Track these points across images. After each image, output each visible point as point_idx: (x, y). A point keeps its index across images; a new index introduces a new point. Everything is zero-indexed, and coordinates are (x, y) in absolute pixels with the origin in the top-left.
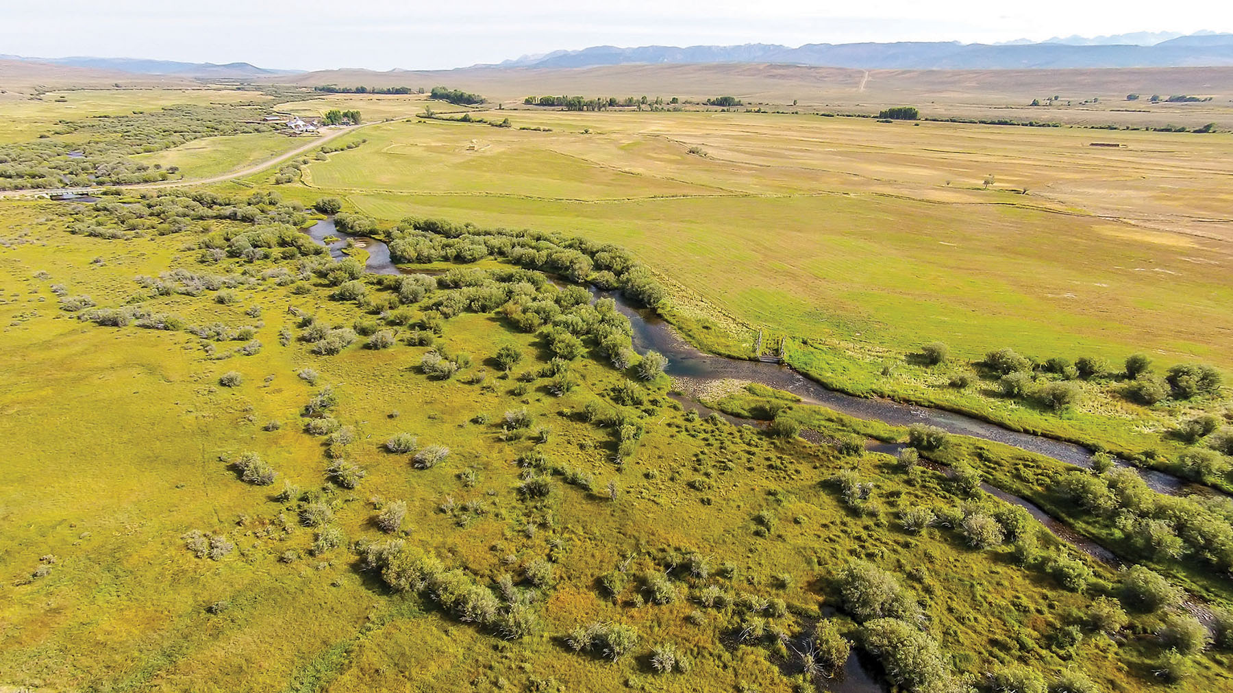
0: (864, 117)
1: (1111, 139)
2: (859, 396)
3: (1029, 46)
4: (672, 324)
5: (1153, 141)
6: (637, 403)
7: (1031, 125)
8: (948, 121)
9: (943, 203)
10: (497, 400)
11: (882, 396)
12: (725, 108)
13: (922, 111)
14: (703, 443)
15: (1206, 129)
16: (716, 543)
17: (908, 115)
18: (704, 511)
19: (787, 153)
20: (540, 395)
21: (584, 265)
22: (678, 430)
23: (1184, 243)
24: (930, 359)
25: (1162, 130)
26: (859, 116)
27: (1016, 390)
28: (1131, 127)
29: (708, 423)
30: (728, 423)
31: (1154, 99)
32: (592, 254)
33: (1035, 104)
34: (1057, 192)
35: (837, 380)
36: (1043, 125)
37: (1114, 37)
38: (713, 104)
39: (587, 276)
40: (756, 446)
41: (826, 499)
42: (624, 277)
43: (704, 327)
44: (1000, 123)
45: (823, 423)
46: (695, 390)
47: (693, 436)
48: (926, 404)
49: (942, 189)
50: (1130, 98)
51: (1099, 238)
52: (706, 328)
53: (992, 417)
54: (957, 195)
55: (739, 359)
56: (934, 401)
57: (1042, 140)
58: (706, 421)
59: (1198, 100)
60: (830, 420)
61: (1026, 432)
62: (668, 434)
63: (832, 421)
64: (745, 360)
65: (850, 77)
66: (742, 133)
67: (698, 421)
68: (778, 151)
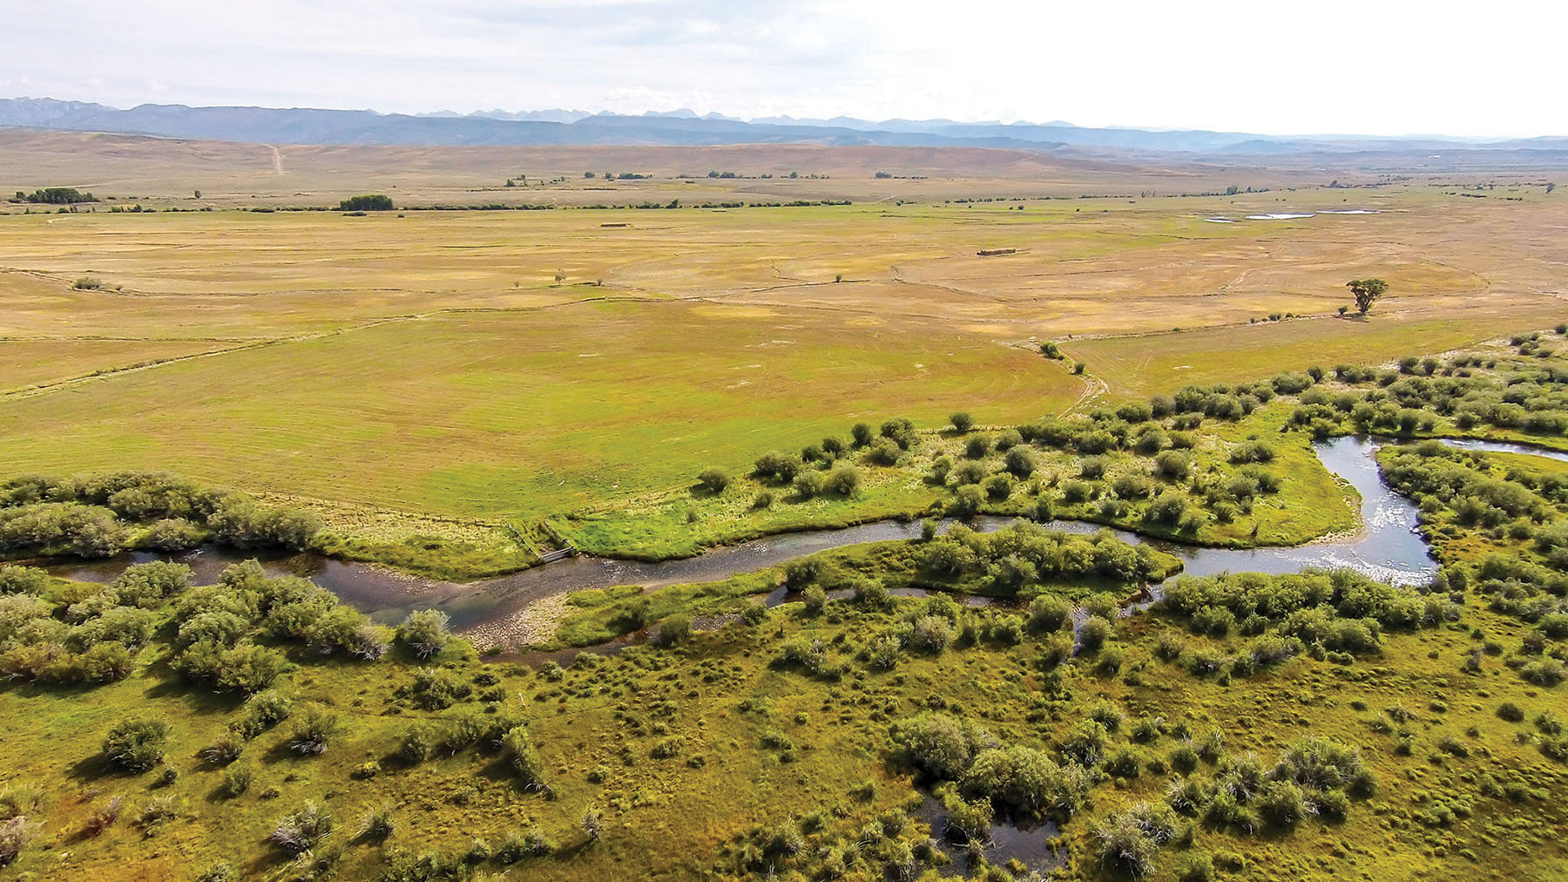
0: (319, 210)
1: (615, 219)
2: (692, 556)
3: (457, 119)
4: (370, 561)
5: (649, 219)
6: (462, 694)
7: (526, 208)
8: (432, 209)
9: (533, 309)
10: (198, 828)
11: (711, 545)
12: (67, 207)
13: (396, 199)
14: (607, 698)
15: (674, 205)
16: (764, 801)
17: (380, 204)
18: (708, 776)
19: (262, 271)
20: (284, 768)
21: (101, 523)
22: (558, 699)
23: (766, 314)
24: (712, 486)
25: (641, 208)
26: (311, 209)
27: (814, 489)
28: (618, 206)
29: (581, 669)
30: (604, 657)
31: (608, 176)
32: (101, 498)
33: (510, 184)
34: (623, 279)
35: (658, 547)
36: (538, 208)
37: (534, 113)
38: (33, 199)
39: (121, 540)
40: (667, 666)
41: (793, 680)
42: (214, 519)
43: (428, 548)
44: (493, 208)
45: (695, 602)
46: (511, 638)
47: (586, 696)
48: (756, 536)
49: (514, 292)
50: (588, 175)
51: (704, 321)
52: (433, 547)
53: (817, 524)
54: (540, 297)
55: (518, 570)
56: (760, 529)
57: (553, 224)
58: (576, 668)
59: (642, 177)
60: (698, 596)
61: (851, 525)
62: (554, 712)
63: (702, 596)
64: (526, 569)
65: (255, 157)
66: (144, 248)
67: (567, 675)
68: (245, 270)
